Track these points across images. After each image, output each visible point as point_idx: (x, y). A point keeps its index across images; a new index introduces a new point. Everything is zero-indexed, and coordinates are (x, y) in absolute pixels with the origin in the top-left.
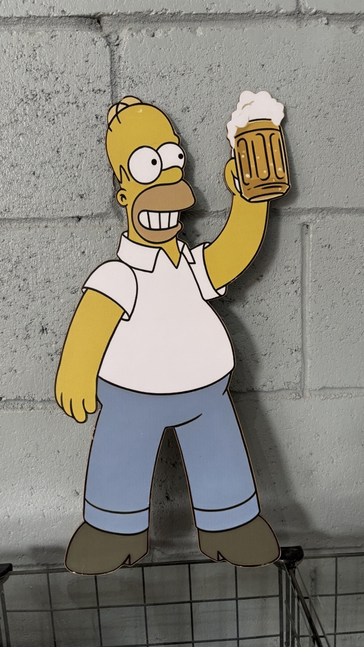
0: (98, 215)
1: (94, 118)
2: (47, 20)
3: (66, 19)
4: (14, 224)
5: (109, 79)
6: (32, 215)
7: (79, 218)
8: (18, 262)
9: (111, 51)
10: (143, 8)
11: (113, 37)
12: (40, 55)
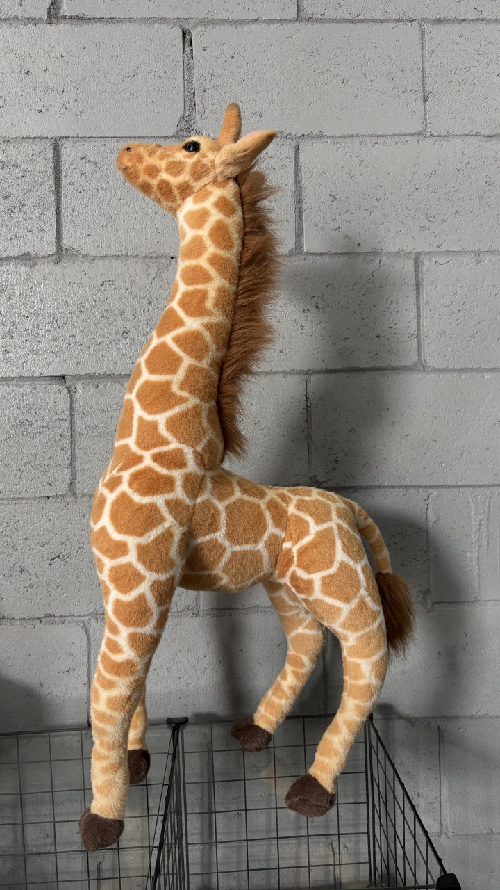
0: (60, 496)
1: (59, 436)
2: (32, 379)
3: (42, 377)
4: (6, 502)
5: (69, 413)
6: (17, 496)
7: (48, 498)
8: (6, 526)
9: (71, 396)
10: (91, 372)
11: (72, 388)
12: (26, 400)
